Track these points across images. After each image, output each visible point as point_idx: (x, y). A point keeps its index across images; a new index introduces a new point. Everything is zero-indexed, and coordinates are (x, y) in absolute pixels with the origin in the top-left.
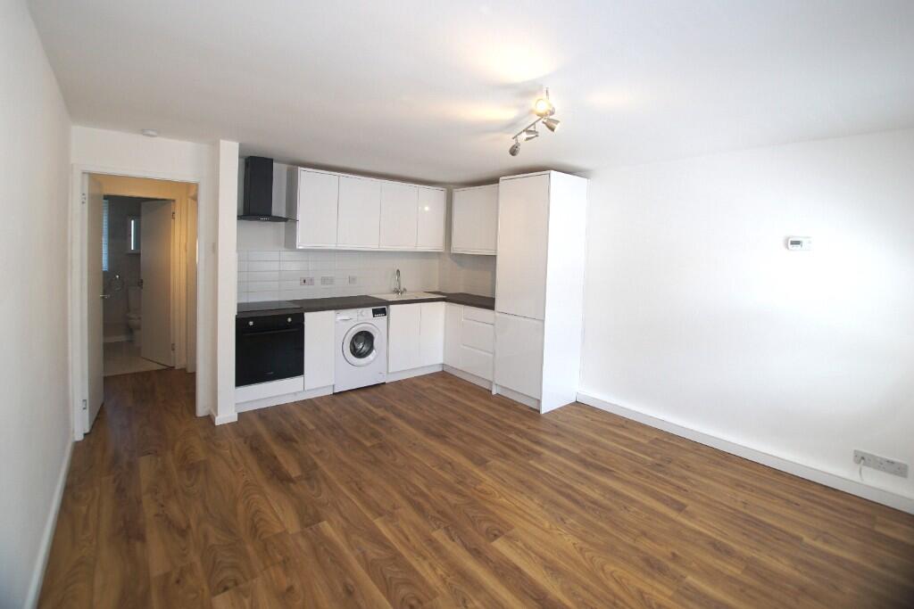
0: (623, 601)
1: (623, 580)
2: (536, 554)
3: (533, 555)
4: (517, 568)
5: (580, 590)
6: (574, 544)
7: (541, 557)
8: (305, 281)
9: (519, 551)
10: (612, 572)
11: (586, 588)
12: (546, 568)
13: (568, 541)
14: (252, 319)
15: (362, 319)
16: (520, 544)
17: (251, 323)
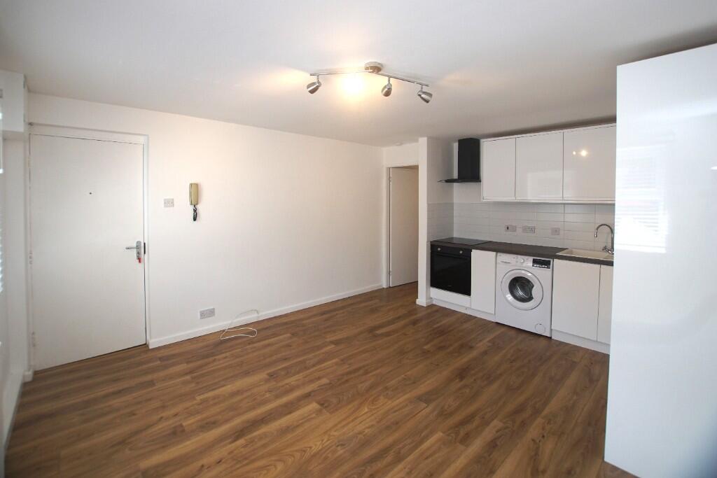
0: (247, 464)
1: (265, 472)
2: (302, 423)
3: (301, 422)
4: (290, 413)
5: (263, 442)
6: (311, 448)
7: (298, 426)
8: (508, 228)
9: (306, 415)
10: (275, 467)
11: (264, 446)
12: (288, 427)
13: (315, 444)
14: (439, 246)
15: (524, 266)
16: (314, 415)
17: (439, 249)
